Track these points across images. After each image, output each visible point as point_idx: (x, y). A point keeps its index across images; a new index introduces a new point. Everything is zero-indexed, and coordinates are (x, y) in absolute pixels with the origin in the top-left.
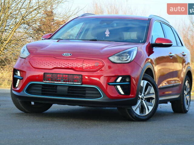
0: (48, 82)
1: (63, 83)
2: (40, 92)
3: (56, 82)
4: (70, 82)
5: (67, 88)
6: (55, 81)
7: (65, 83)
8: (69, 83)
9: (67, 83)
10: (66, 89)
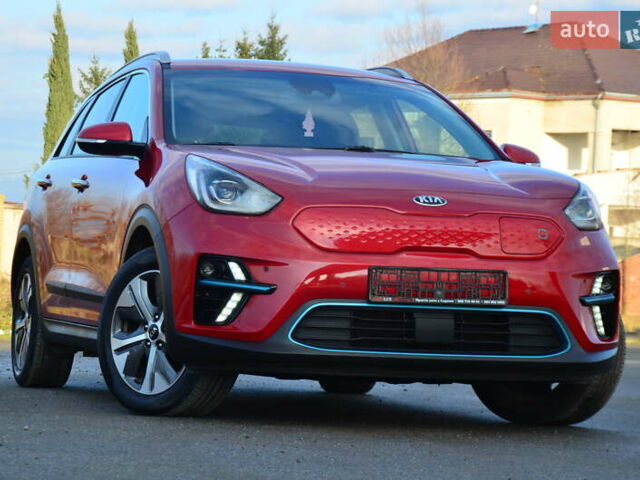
0: (390, 299)
2: (345, 336)
3: (418, 300)
4: (470, 298)
5: (452, 321)
7: (451, 301)
9: (460, 301)
10: (449, 323)
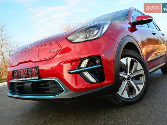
0: (15, 80)
1: (25, 79)
3: (19, 80)
4: (30, 77)
10: (30, 85)
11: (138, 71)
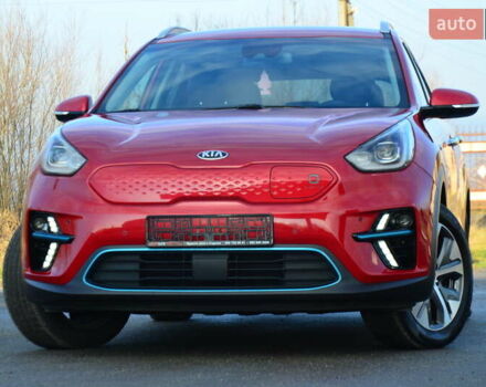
0: (163, 244)
1: (214, 244)
2: (136, 277)
3: (189, 244)
4: (237, 239)
6: (187, 240)
7: (219, 243)
8: (234, 243)
10: (223, 261)
11: (451, 261)
